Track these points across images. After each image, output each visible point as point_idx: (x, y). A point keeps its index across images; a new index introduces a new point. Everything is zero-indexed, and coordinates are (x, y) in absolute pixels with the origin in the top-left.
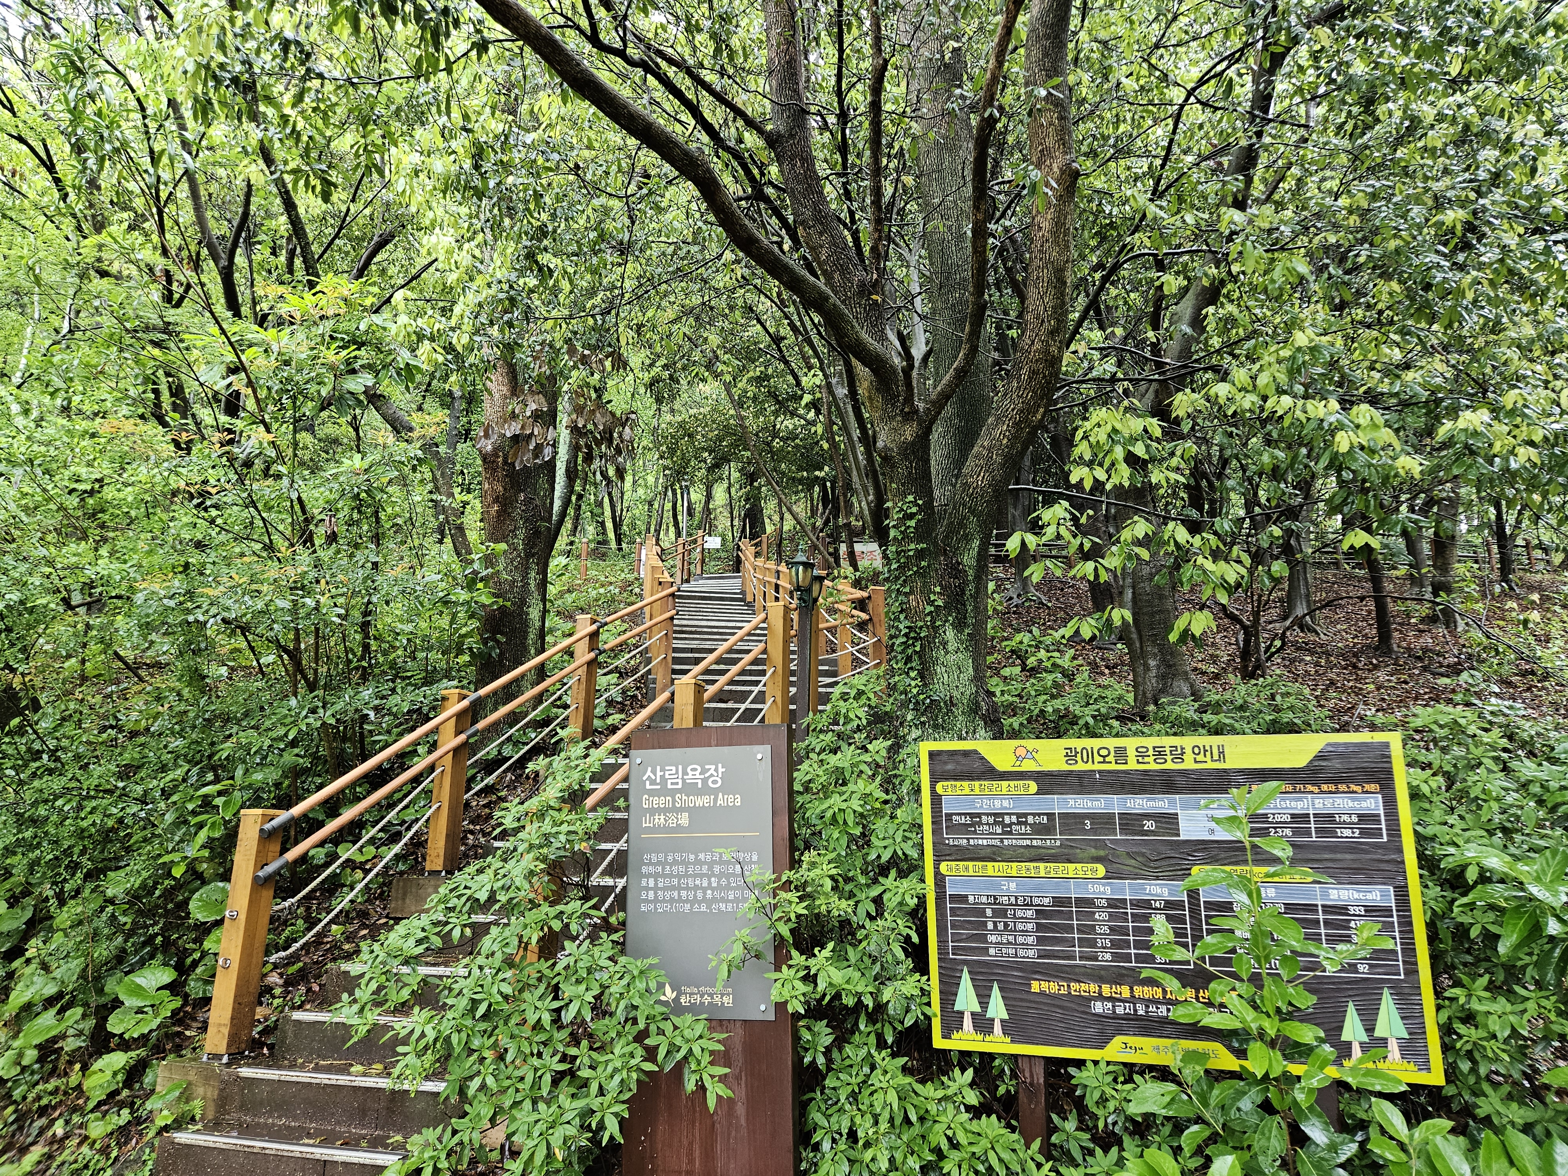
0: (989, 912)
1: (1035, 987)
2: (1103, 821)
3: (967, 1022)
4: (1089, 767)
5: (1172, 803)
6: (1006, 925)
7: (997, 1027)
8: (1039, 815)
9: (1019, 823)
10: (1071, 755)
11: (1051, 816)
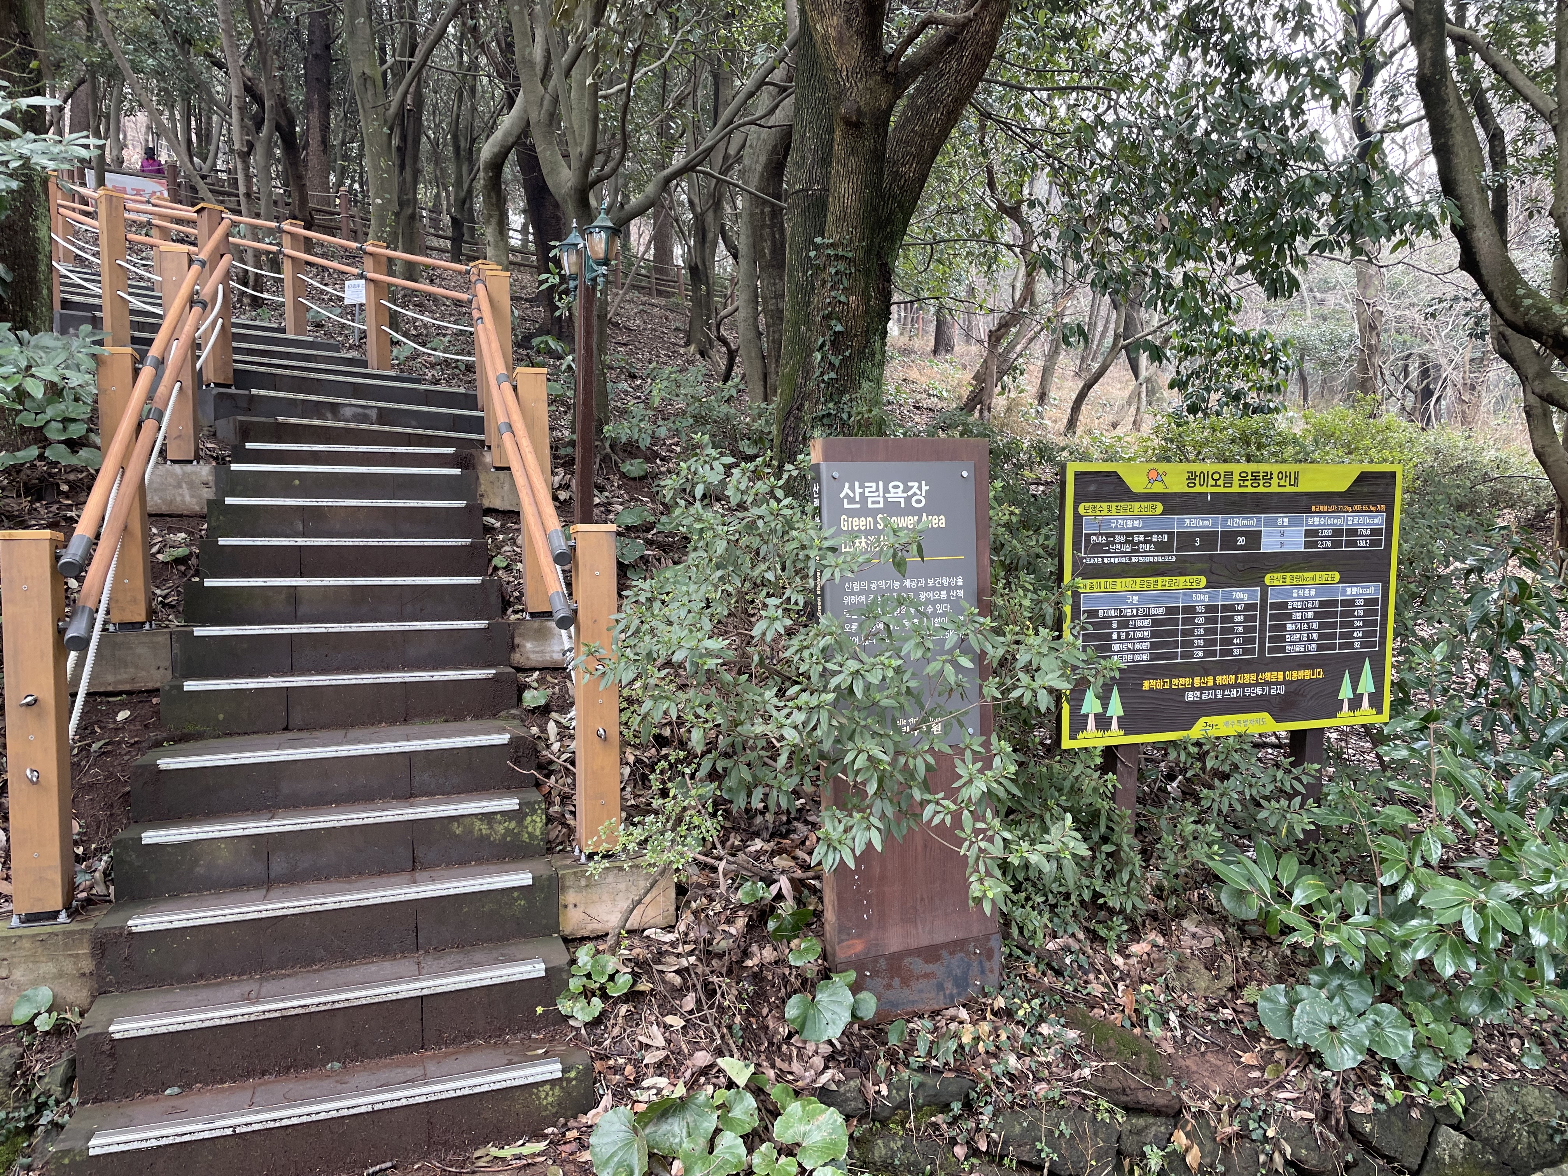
0: (1115, 625)
1: (1146, 685)
2: (1209, 538)
3: (1091, 723)
4: (1203, 489)
5: (1259, 520)
6: (1128, 634)
7: (1114, 724)
8: (1162, 533)
9: (1146, 542)
10: (1192, 478)
11: (1171, 534)
